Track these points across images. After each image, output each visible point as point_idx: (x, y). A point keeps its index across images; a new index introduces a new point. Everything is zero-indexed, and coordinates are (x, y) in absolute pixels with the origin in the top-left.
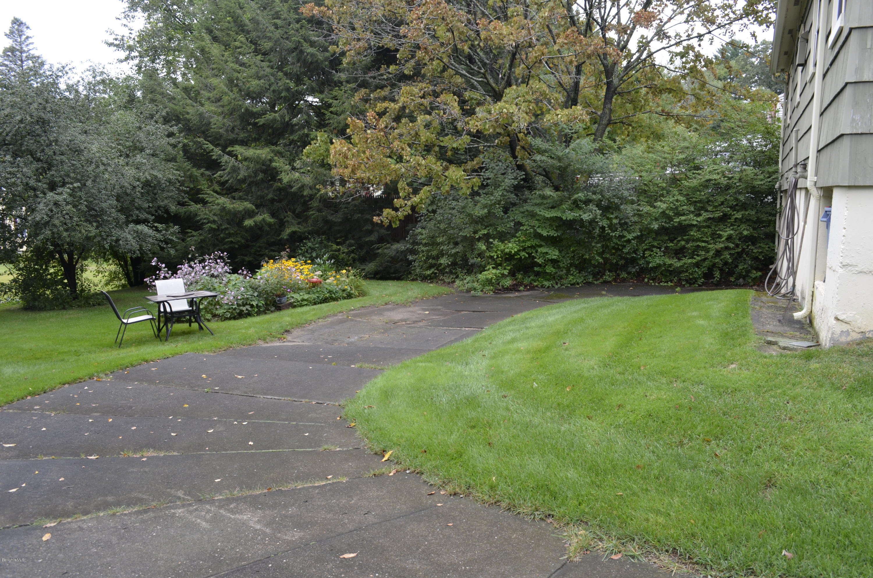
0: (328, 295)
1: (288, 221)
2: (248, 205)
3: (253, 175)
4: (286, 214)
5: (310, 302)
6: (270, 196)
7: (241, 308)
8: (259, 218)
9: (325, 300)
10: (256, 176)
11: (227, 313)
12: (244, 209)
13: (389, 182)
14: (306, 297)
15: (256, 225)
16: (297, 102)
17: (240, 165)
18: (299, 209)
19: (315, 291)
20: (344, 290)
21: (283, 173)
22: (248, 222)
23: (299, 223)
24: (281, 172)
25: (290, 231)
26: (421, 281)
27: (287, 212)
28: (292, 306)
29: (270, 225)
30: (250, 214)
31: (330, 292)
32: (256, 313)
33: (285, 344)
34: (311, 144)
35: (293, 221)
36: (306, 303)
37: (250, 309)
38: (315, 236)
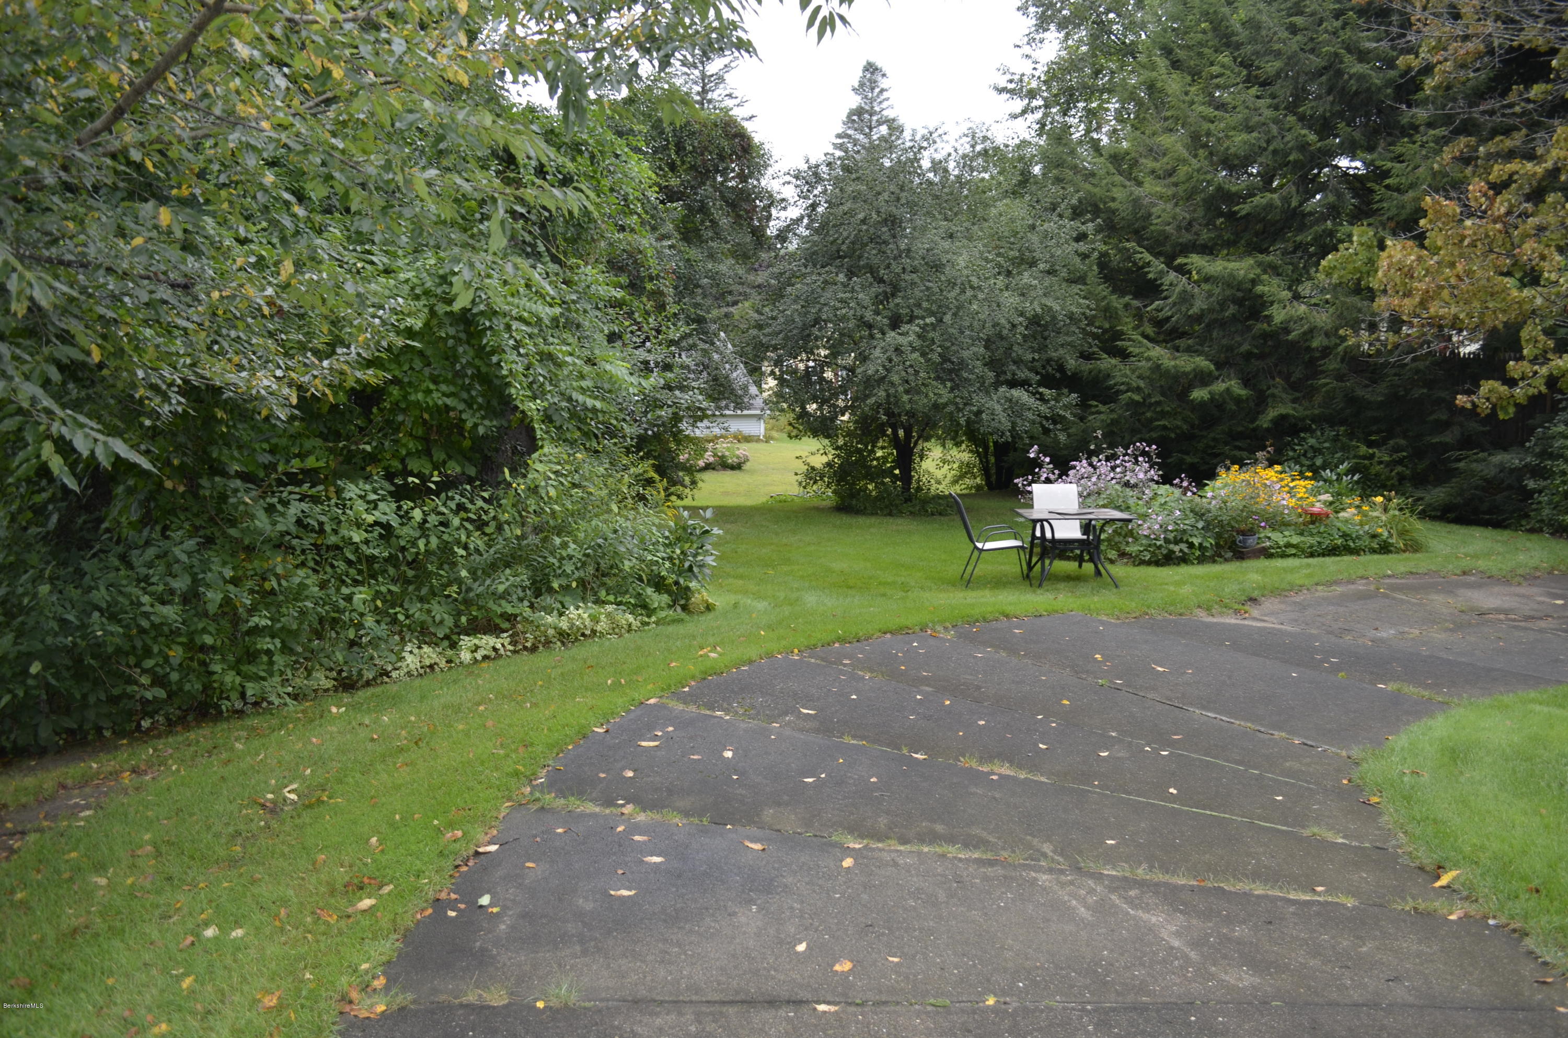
0: (1339, 542)
1: (1273, 396)
2: (1202, 362)
3: (1217, 307)
4: (1271, 382)
5: (1303, 551)
6: (1245, 347)
7: (1172, 546)
8: (1219, 387)
9: (1333, 551)
10: (1222, 310)
11: (1146, 553)
12: (1194, 370)
13: (1501, 326)
14: (1295, 540)
15: (1212, 399)
16: (1316, 171)
17: (1196, 290)
18: (1297, 374)
19: (1315, 531)
20: (1374, 536)
21: (1275, 306)
22: (1199, 394)
23: (1294, 401)
24: (1272, 303)
25: (1276, 414)
26: (1552, 534)
27: (1273, 378)
28: (1266, 553)
29: (1238, 400)
30: (1203, 379)
31: (1345, 536)
32: (1198, 558)
33: (1246, 622)
34: (1337, 250)
35: (1284, 396)
36: (1293, 551)
37: (1186, 550)
38: (1325, 426)
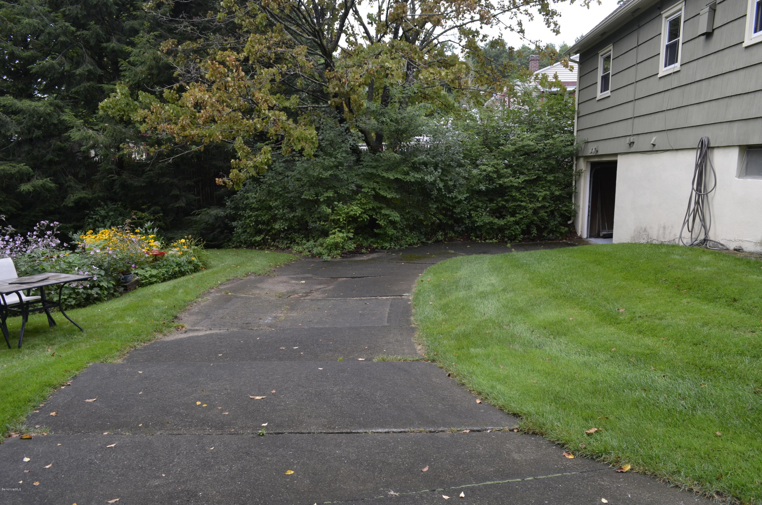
0: (177, 269)
1: (70, 186)
2: (23, 167)
3: (26, 131)
4: (67, 179)
5: (160, 278)
6: (49, 157)
7: (89, 291)
8: (38, 182)
9: (174, 276)
10: (29, 133)
11: (70, 300)
12: (18, 172)
14: (154, 272)
15: (35, 191)
17: (8, 119)
18: (82, 172)
19: (162, 265)
20: (190, 262)
21: (75, 129)
22: (25, 187)
23: (84, 189)
24: (73, 127)
25: (75, 197)
27: (67, 176)
28: (140, 284)
29: (49, 190)
30: (28, 178)
31: (178, 265)
32: (106, 296)
34: (109, 97)
35: (77, 186)
36: (155, 279)
37: (99, 292)
38: (109, 203)
